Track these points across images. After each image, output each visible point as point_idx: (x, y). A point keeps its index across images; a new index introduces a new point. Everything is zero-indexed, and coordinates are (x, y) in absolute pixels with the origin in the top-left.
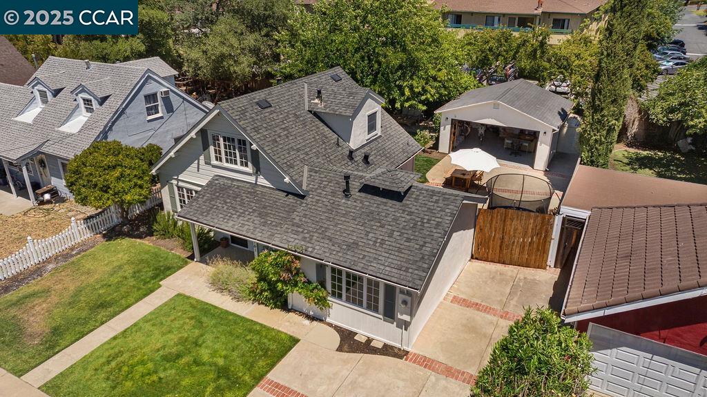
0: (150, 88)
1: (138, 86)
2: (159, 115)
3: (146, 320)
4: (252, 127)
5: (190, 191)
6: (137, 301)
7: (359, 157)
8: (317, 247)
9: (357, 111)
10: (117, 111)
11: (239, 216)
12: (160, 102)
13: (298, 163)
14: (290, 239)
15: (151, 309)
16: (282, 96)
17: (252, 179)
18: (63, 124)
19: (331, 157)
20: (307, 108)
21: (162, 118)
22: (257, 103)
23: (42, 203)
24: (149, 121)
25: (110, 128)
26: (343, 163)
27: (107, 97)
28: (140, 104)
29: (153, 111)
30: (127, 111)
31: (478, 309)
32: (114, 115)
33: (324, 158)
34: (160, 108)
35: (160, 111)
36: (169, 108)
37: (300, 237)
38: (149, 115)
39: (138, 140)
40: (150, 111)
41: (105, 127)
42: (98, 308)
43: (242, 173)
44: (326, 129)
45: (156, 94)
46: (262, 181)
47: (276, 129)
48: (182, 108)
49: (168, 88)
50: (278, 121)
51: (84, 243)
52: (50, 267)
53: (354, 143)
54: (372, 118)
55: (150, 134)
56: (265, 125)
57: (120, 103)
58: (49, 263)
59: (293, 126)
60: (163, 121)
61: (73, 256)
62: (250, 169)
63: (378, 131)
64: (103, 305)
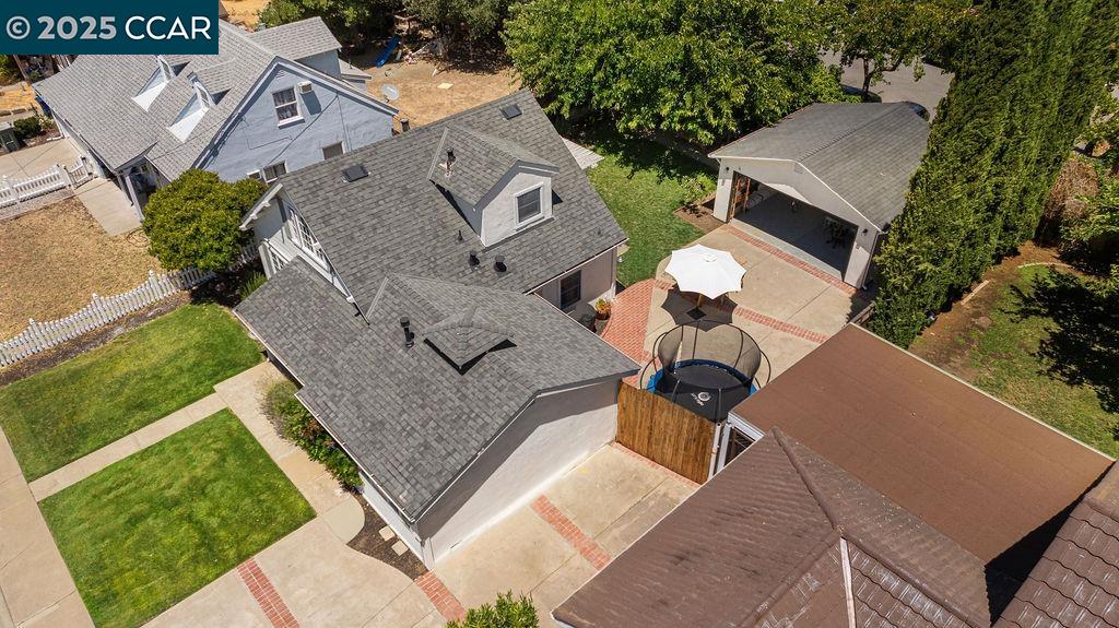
0: (280, 83)
1: (263, 81)
2: (298, 118)
3: (173, 439)
4: (321, 215)
5: (280, 262)
6: (178, 408)
7: (488, 261)
8: (341, 415)
9: (488, 197)
10: (230, 118)
11: (295, 331)
12: (299, 101)
13: (375, 273)
14: (320, 393)
15: (187, 424)
16: (395, 155)
18: (176, 121)
19: (438, 262)
20: (429, 176)
21: (302, 121)
22: (345, 173)
24: (281, 127)
25: (222, 141)
26: (457, 270)
27: (225, 93)
28: (267, 105)
29: (289, 113)
30: (247, 116)
31: (561, 531)
32: (226, 123)
33: (426, 262)
34: (298, 109)
35: (299, 112)
36: (314, 107)
37: (329, 393)
38: (280, 119)
39: (267, 153)
40: (282, 113)
41: (214, 139)
42: (135, 408)
43: (319, 265)
44: (451, 210)
45: (292, 89)
47: (360, 216)
48: (335, 105)
49: (311, 80)
50: (369, 202)
51: (164, 303)
52: (119, 330)
53: (487, 238)
54: (529, 199)
55: (286, 143)
56: (342, 211)
57: (235, 107)
58: (119, 325)
59: (393, 209)
60: (305, 125)
61: (147, 319)
62: (325, 265)
63: (546, 214)
64: (141, 406)
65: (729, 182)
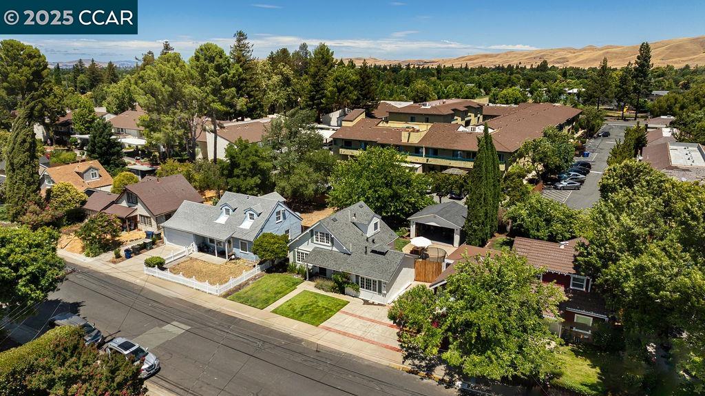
0: (278, 209)
1: (275, 208)
2: (281, 220)
4: (331, 229)
5: (302, 253)
7: (370, 240)
9: (370, 223)
10: (266, 219)
12: (281, 215)
13: (348, 242)
17: (330, 248)
18: (241, 224)
20: (350, 221)
21: (282, 222)
22: (332, 220)
23: (231, 259)
24: (277, 223)
26: (364, 242)
27: (261, 213)
28: (274, 216)
29: (278, 219)
32: (265, 221)
33: (357, 240)
34: (281, 217)
36: (285, 218)
38: (277, 221)
39: (277, 232)
41: (262, 226)
43: (326, 246)
44: (358, 229)
45: (280, 211)
46: (334, 249)
48: (289, 217)
49: (283, 207)
50: (340, 226)
51: (259, 275)
52: (251, 282)
53: (368, 235)
54: (376, 224)
55: (277, 229)
56: (335, 228)
58: (249, 281)
59: (346, 228)
61: (257, 279)
62: (330, 244)
63: (379, 230)
64: (280, 293)
65: (414, 226)
